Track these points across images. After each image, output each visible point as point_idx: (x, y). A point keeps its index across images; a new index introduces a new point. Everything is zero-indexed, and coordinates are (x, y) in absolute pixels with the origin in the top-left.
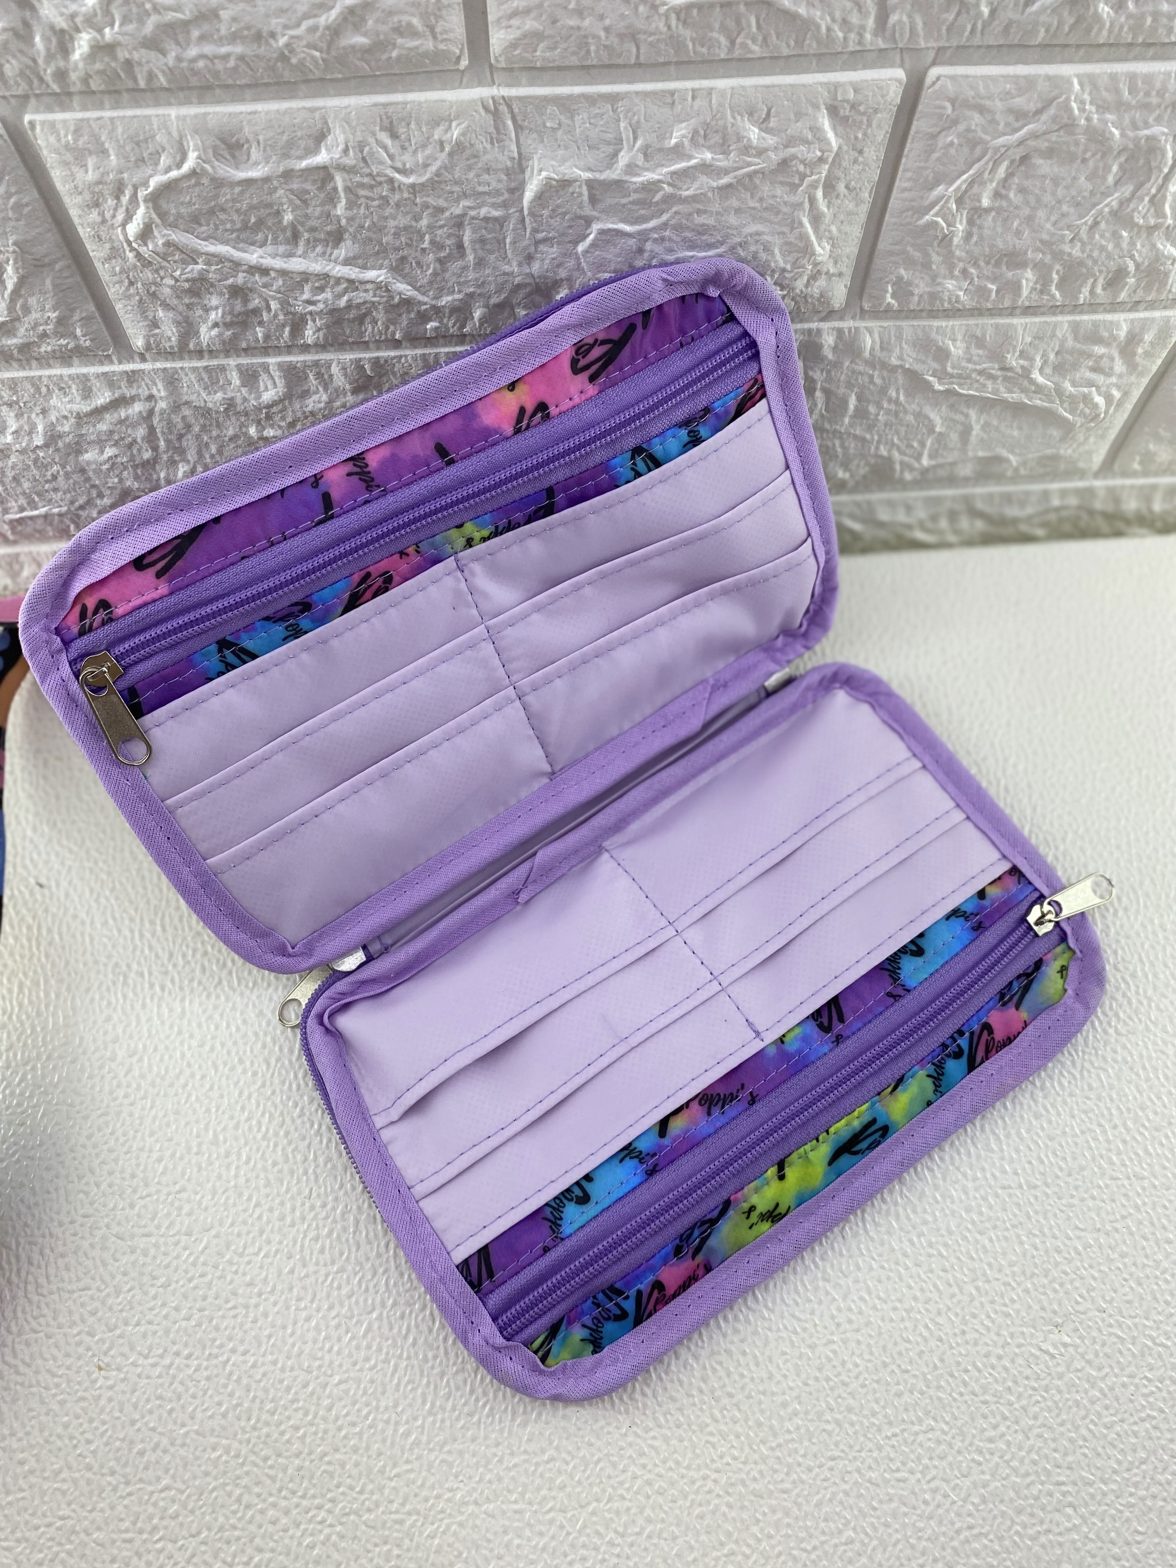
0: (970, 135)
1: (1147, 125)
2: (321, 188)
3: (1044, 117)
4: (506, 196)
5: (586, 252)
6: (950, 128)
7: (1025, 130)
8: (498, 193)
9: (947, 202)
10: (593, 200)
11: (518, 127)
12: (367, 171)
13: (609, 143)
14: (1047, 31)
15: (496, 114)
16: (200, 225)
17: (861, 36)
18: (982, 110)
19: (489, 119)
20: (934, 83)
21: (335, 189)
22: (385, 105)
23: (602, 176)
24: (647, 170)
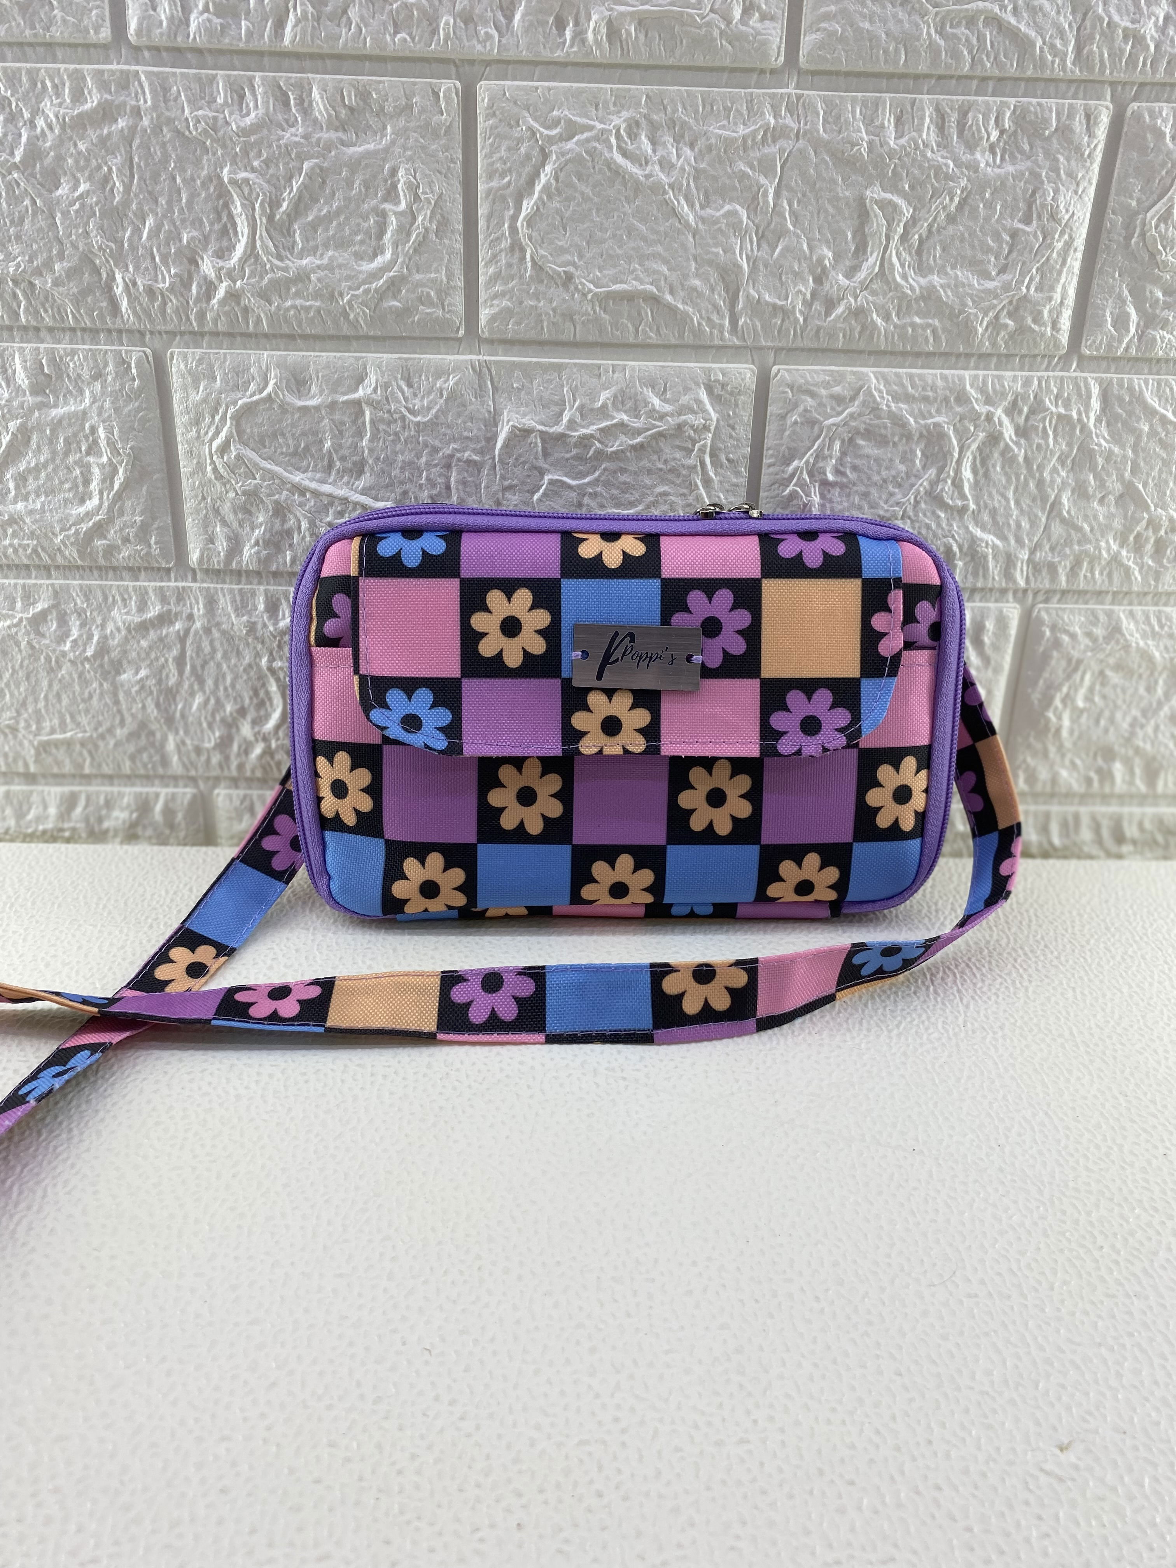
0: (808, 415)
1: (932, 417)
2: (354, 422)
3: (856, 403)
4: (483, 443)
5: (540, 500)
6: (793, 410)
7: (844, 415)
8: (477, 440)
9: (801, 473)
10: (546, 454)
11: (495, 389)
12: (387, 407)
13: (556, 404)
14: (844, 337)
15: (480, 374)
16: (265, 447)
17: (722, 332)
18: (812, 395)
19: (475, 379)
20: (776, 375)
21: (364, 423)
22: (407, 360)
23: (552, 430)
24: (583, 427)
